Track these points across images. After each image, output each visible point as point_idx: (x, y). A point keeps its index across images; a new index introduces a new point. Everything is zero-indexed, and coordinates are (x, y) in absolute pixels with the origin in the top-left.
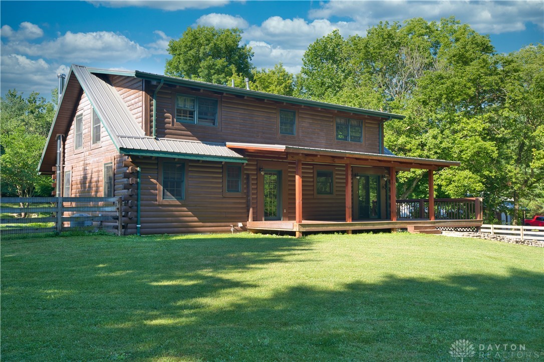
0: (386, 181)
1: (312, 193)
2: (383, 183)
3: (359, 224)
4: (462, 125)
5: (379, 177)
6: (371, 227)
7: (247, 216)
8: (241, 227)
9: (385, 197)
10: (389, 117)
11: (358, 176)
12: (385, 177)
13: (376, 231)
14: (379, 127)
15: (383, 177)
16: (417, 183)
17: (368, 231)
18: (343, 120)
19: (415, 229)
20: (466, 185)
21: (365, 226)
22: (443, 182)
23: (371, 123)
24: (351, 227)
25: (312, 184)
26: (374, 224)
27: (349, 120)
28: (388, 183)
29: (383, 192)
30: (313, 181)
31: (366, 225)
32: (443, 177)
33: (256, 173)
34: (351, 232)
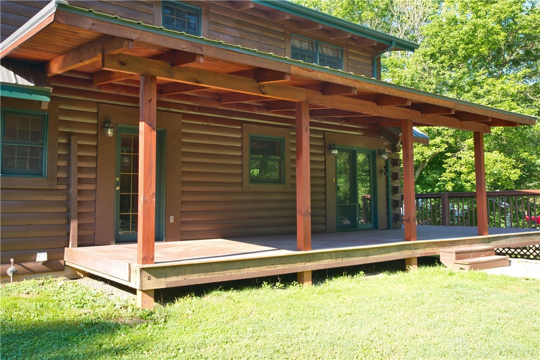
0: (387, 161)
1: (238, 180)
2: (380, 163)
3: (330, 255)
4: (486, 87)
5: (374, 152)
6: (362, 258)
7: (65, 233)
8: (44, 263)
9: (384, 190)
10: (391, 42)
11: (334, 149)
12: (385, 153)
13: (372, 269)
14: (373, 64)
15: (381, 153)
16: (421, 173)
17: (352, 271)
18: (306, 44)
19: (457, 259)
20: (496, 172)
21: (345, 260)
22: (463, 167)
23: (359, 56)
24: (309, 264)
25: (239, 163)
26: (367, 253)
27: (317, 43)
28: (390, 165)
29: (381, 181)
30: (242, 156)
31: (348, 256)
32: (462, 161)
33: (95, 133)
34: (310, 275)
